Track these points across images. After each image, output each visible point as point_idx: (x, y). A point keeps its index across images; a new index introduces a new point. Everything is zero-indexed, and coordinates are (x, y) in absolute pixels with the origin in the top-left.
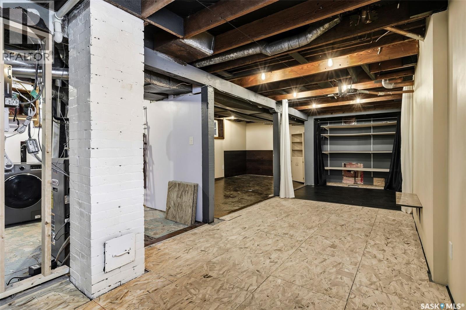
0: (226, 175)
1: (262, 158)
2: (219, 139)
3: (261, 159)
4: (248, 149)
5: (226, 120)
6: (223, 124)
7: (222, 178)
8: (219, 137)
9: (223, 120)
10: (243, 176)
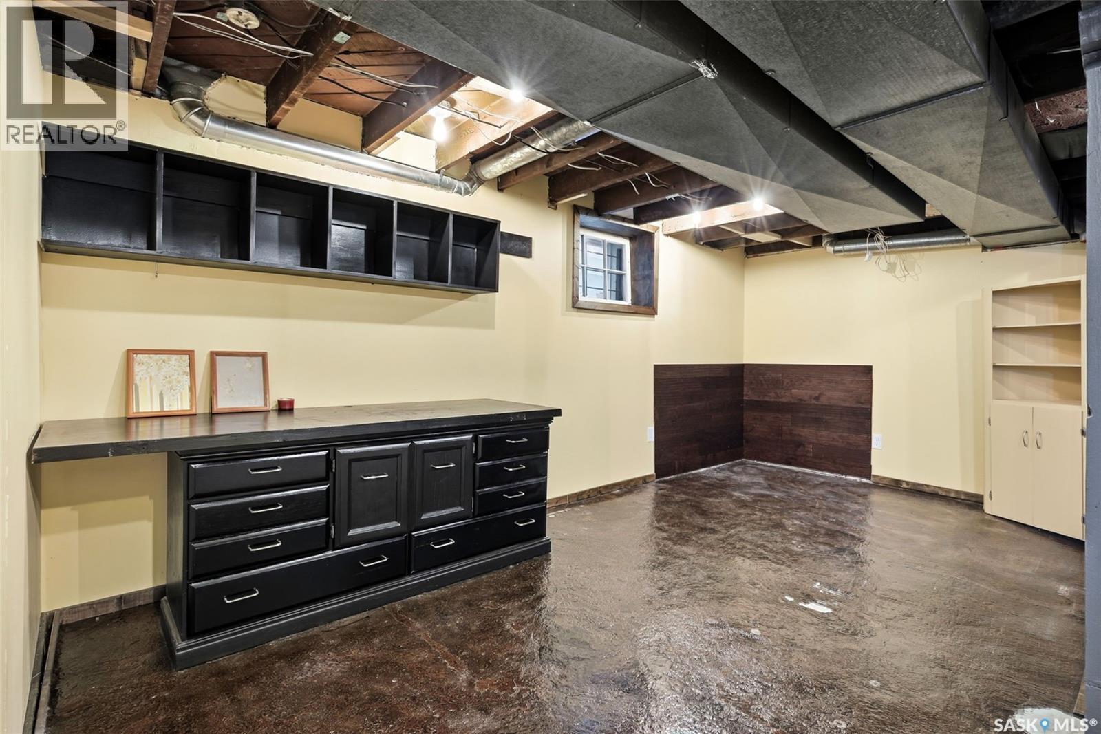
0: (662, 468)
1: (817, 398)
2: (635, 313)
3: (814, 402)
4: (749, 357)
5: (667, 235)
6: (653, 251)
7: (645, 480)
8: (635, 308)
9: (650, 236)
10: (730, 469)
